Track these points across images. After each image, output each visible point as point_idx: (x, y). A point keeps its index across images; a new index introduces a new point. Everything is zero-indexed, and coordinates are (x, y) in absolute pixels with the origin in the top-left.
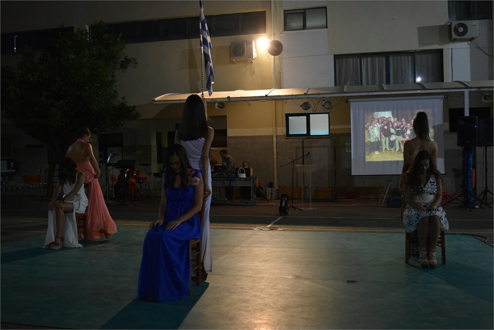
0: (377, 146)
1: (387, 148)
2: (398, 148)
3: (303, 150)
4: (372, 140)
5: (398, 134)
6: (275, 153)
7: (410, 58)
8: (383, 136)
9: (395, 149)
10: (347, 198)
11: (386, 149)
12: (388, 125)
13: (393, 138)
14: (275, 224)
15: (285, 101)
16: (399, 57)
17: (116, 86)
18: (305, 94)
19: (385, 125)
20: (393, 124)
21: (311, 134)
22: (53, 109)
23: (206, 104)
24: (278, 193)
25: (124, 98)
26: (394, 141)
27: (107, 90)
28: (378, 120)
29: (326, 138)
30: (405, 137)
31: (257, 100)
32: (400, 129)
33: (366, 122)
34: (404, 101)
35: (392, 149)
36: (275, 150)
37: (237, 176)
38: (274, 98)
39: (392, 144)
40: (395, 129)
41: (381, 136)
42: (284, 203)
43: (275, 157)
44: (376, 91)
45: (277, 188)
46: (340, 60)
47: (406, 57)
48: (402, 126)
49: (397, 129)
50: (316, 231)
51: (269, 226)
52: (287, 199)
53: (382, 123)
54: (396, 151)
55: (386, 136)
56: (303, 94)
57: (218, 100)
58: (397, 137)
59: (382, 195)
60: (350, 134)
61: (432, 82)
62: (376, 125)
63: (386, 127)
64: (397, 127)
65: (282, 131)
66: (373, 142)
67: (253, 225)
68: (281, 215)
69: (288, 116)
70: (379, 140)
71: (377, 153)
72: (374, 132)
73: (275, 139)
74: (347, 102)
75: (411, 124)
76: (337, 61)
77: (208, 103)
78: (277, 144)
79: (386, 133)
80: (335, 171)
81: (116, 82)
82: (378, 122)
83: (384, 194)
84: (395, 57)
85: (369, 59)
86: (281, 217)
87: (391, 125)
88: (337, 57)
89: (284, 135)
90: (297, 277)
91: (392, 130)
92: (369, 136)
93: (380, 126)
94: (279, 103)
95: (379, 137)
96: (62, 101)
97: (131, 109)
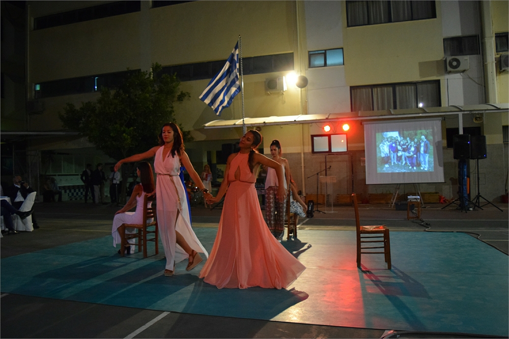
0: (387, 160)
1: (395, 161)
2: (404, 163)
3: (326, 164)
4: (383, 155)
5: (404, 150)
6: (303, 167)
7: (413, 87)
8: (392, 152)
9: (402, 163)
10: (362, 203)
11: (394, 163)
12: (395, 143)
13: (400, 154)
14: (303, 224)
15: (311, 125)
16: (404, 87)
17: (174, 115)
18: (327, 119)
19: (393, 143)
20: (400, 143)
21: (332, 151)
22: (124, 134)
23: (246, 129)
24: (305, 200)
26: (401, 156)
27: (167, 118)
28: (387, 138)
29: (344, 154)
30: (410, 153)
31: (287, 124)
32: (405, 146)
33: (377, 140)
34: (409, 123)
35: (400, 163)
36: (303, 165)
38: (301, 122)
39: (399, 159)
40: (401, 147)
41: (390, 152)
42: (310, 208)
43: (303, 170)
44: (385, 115)
45: (304, 195)
46: (355, 90)
47: (410, 87)
48: (407, 144)
49: (403, 147)
50: (337, 230)
52: (313, 204)
53: (390, 141)
54: (403, 164)
55: (393, 152)
56: (325, 118)
57: (256, 125)
58: (403, 153)
59: (392, 200)
60: (364, 151)
61: (432, 106)
62: (385, 143)
63: (394, 145)
64: (403, 145)
65: (308, 149)
66: (384, 157)
69: (313, 136)
70: (389, 155)
71: (387, 166)
72: (384, 149)
73: (302, 155)
74: (361, 124)
75: (415, 143)
76: (353, 91)
77: (248, 127)
78: (304, 160)
79: (394, 149)
80: (353, 181)
81: (174, 112)
82: (387, 140)
83: (393, 200)
84: (400, 87)
85: (379, 89)
86: (308, 219)
87: (398, 144)
88: (352, 88)
89: (310, 153)
90: (320, 268)
91: (399, 148)
92: (380, 152)
93: (389, 144)
94: (306, 126)
95: (388, 152)
96: (132, 128)
97: (186, 133)
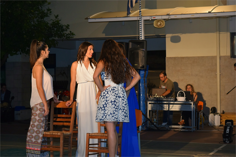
6: (219, 76)
14: (218, 152)
15: (231, 18)
24: (221, 119)
25: (57, 16)
27: (40, 8)
36: (218, 73)
37: (176, 100)
38: (217, 15)
42: (228, 130)
43: (218, 79)
51: (211, 154)
57: (157, 18)
65: (226, 52)
67: (194, 152)
68: (224, 142)
69: (233, 35)
73: (218, 60)
78: (220, 66)
86: (224, 145)
89: (228, 56)
94: (224, 21)
97: (64, 28)
